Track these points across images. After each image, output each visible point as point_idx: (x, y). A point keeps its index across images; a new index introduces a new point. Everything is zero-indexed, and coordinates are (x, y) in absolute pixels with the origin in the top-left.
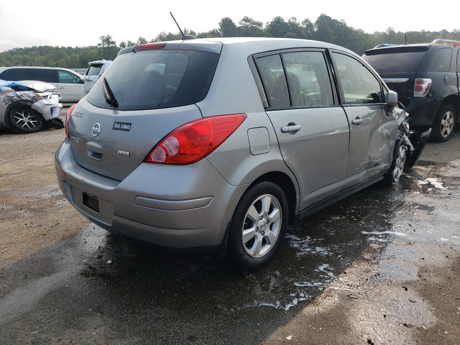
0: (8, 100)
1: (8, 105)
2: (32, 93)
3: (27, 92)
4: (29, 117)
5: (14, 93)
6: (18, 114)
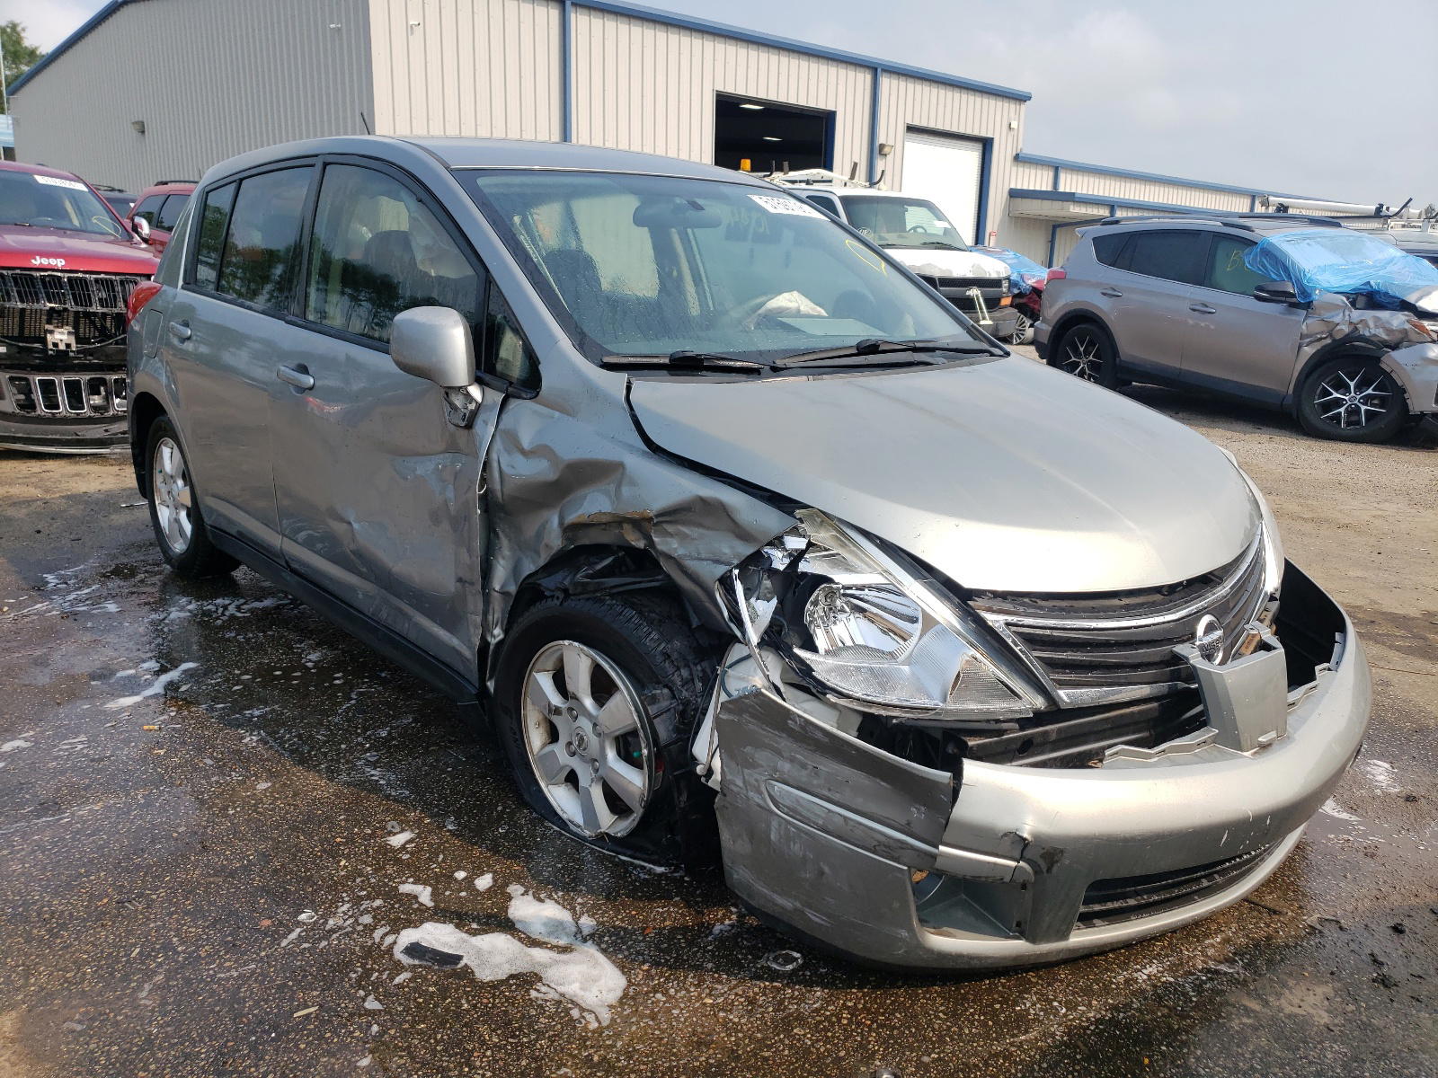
0: (1322, 333)
1: (1318, 346)
2: (1404, 318)
3: (1384, 315)
4: (1370, 391)
5: (1347, 313)
6: (1339, 376)
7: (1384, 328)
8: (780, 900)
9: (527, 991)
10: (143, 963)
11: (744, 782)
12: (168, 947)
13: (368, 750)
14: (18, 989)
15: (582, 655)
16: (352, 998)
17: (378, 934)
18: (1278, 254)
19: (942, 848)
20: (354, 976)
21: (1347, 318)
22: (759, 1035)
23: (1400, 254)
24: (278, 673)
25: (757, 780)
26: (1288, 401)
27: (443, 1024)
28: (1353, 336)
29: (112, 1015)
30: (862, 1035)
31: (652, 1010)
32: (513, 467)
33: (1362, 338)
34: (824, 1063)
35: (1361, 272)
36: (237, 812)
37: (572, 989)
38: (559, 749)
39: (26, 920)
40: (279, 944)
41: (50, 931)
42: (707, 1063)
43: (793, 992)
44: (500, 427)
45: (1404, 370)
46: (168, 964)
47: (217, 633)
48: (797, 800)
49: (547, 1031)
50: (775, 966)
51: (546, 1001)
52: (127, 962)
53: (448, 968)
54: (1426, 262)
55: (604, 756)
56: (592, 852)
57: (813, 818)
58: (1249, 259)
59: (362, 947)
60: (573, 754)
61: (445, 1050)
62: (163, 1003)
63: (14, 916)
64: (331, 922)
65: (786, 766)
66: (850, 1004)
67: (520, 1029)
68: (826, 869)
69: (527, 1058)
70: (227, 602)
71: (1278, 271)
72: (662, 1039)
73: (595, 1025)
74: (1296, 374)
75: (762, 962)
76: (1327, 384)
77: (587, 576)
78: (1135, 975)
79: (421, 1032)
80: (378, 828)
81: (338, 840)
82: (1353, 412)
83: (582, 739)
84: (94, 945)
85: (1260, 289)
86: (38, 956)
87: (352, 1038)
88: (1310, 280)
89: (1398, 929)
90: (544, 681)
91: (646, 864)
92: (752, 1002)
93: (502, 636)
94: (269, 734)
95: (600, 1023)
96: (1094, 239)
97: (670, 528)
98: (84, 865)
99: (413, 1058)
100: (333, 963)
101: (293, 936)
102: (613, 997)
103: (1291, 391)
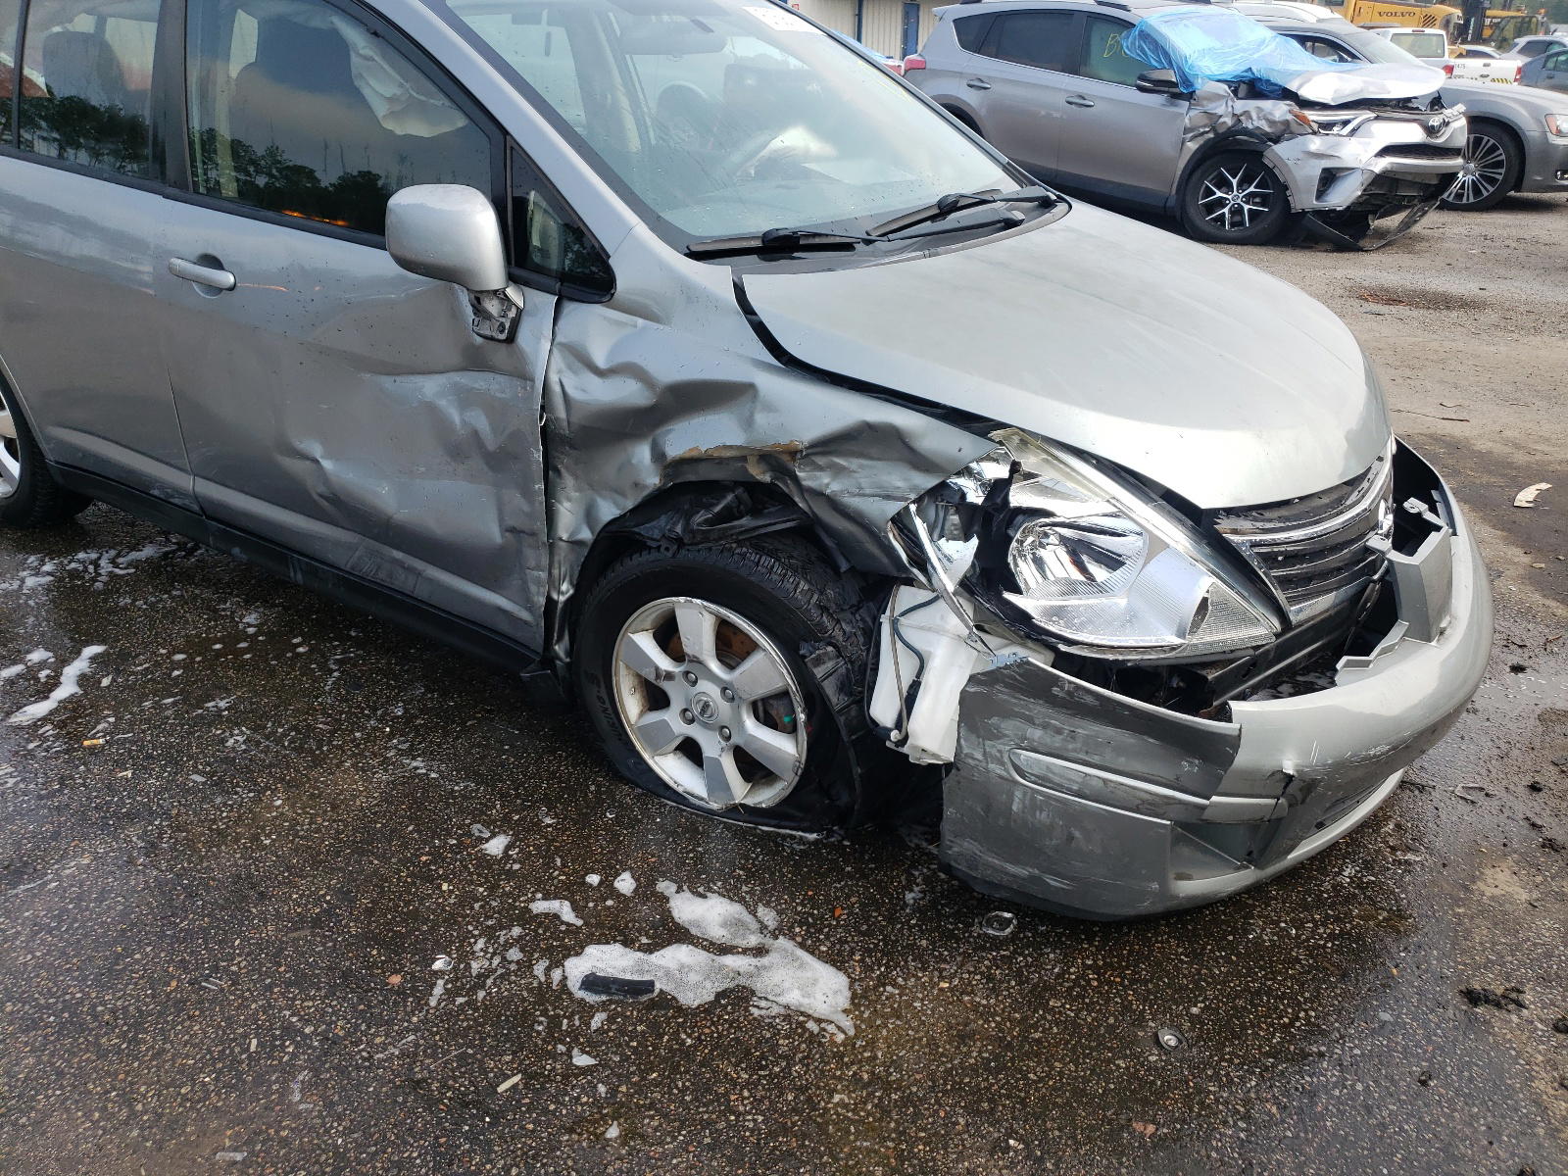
0: (1205, 126)
1: (1201, 141)
2: (1286, 108)
3: (1267, 105)
4: (1252, 189)
5: (1230, 103)
6: (1221, 173)
7: (1268, 120)
8: (1012, 869)
9: (746, 1009)
10: (270, 1057)
11: (985, 754)
12: (289, 1030)
13: (391, 736)
14: (126, 1123)
15: (705, 613)
16: (554, 1056)
17: (539, 969)
18: (1158, 39)
19: (1215, 798)
20: (540, 1028)
21: (1230, 109)
22: (1017, 1015)
23: (1270, 34)
24: (218, 646)
25: (1000, 751)
26: (1172, 202)
27: (675, 1069)
28: (1236, 130)
29: (272, 1131)
30: (1120, 996)
31: (893, 1008)
32: (584, 391)
33: (1246, 132)
34: (1099, 1035)
35: (1237, 57)
36: (273, 840)
37: (793, 997)
38: (671, 718)
39: (82, 1028)
40: (427, 1004)
41: (123, 1036)
42: (983, 1058)
43: (1025, 958)
44: (559, 338)
45: (1287, 165)
46: (303, 1053)
47: (105, 601)
48: (1048, 767)
49: (795, 1055)
50: (990, 932)
51: (774, 1017)
52: (250, 1057)
53: (644, 998)
54: (1295, 44)
55: (741, 724)
56: (727, 827)
57: (1066, 784)
58: (1128, 43)
59: (530, 991)
60: (691, 721)
61: (696, 1099)
62: (330, 1105)
63: (62, 1025)
64: (475, 966)
65: (1036, 734)
66: (1090, 962)
67: (763, 1057)
68: (1077, 834)
69: (791, 1091)
70: (94, 556)
71: (1159, 57)
72: (921, 1039)
73: (840, 1038)
74: (1179, 173)
75: (976, 930)
76: (1210, 182)
77: (707, 522)
78: (1339, 879)
79: (656, 1084)
80: (461, 835)
81: (424, 858)
82: (1237, 211)
83: (706, 706)
84: (194, 1046)
85: (1143, 78)
86: (127, 1073)
87: (582, 1105)
88: (1191, 67)
89: (1535, 788)
90: (646, 642)
91: (794, 833)
92: (990, 978)
93: (571, 592)
94: (254, 730)
95: (846, 1034)
96: (955, 21)
97: (821, 461)
98: (115, 942)
99: (665, 1116)
100: (507, 1017)
101: (438, 990)
102: (843, 1000)
103: (1174, 192)
